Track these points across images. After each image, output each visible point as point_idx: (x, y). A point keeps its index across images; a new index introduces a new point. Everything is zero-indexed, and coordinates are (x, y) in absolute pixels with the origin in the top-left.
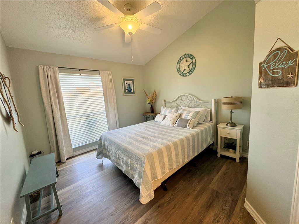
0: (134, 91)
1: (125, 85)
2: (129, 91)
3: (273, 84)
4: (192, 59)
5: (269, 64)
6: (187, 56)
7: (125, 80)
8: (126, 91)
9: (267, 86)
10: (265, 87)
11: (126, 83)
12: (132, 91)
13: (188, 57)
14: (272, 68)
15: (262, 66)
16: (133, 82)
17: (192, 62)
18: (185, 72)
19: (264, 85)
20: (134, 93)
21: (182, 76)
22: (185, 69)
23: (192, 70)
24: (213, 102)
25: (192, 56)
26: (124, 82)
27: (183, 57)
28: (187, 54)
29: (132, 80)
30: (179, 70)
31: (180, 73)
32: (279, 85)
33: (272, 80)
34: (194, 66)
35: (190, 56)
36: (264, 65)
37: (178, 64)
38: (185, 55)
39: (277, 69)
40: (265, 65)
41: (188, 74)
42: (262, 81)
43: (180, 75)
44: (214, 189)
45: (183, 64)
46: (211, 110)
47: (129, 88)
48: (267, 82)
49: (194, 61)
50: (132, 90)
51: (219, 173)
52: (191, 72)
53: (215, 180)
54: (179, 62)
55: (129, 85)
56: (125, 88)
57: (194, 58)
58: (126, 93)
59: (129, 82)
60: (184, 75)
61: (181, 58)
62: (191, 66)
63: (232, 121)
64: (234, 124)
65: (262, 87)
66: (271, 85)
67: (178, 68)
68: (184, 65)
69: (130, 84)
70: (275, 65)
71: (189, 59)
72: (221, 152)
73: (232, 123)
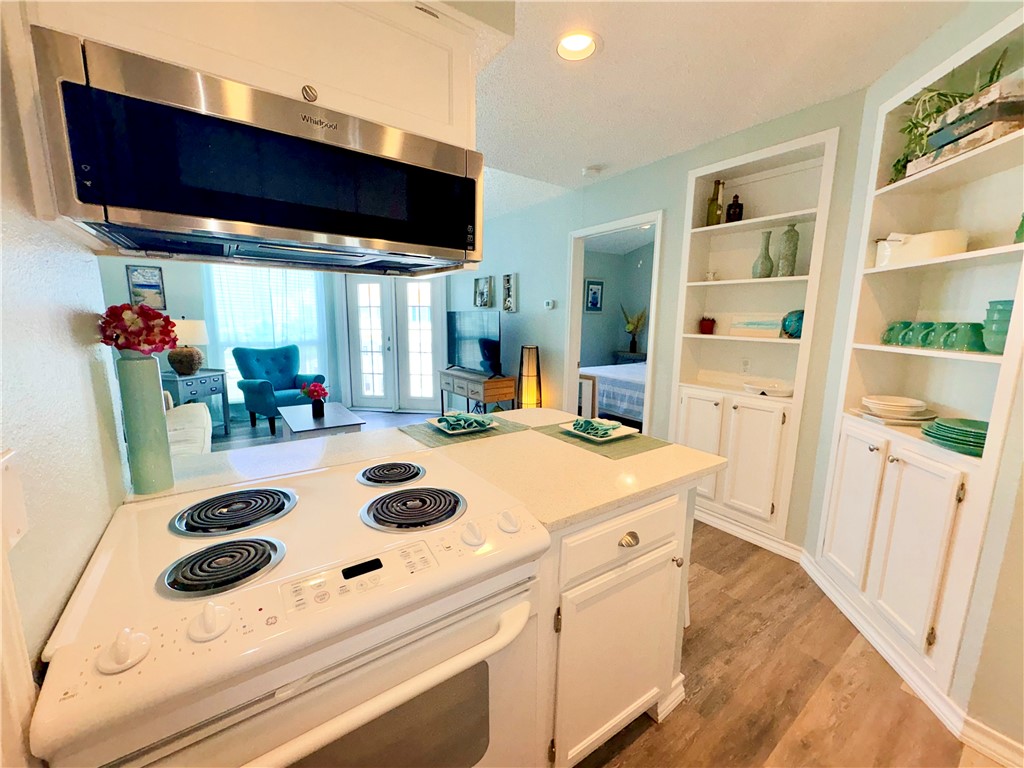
2: (594, 305)
7: (590, 283)
8: (590, 305)
11: (591, 290)
12: (599, 305)
20: (600, 309)
47: (594, 298)
50: (599, 303)
55: (595, 293)
69: (597, 291)
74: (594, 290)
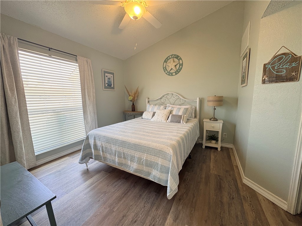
0: (114, 86)
1: (105, 78)
2: (109, 86)
3: (277, 80)
4: (179, 60)
5: (274, 65)
6: (174, 56)
7: (105, 72)
8: (106, 85)
9: (271, 82)
10: (268, 83)
11: (107, 76)
12: (112, 86)
13: (175, 58)
14: (277, 68)
15: (266, 66)
16: (113, 76)
17: (179, 63)
18: (171, 72)
19: (268, 81)
20: (113, 88)
21: (168, 75)
22: (172, 69)
23: (179, 71)
24: (198, 100)
25: (179, 57)
26: (104, 74)
27: (170, 57)
28: (175, 55)
29: (113, 74)
30: (165, 69)
31: (166, 72)
32: (283, 81)
33: (276, 77)
34: (181, 67)
35: (177, 57)
36: (268, 66)
37: (165, 63)
38: (172, 55)
39: (282, 69)
40: (270, 65)
41: (174, 74)
42: (266, 78)
43: (167, 74)
44: (215, 173)
45: (169, 64)
46: (196, 108)
47: (109, 82)
48: (271, 79)
49: (181, 62)
50: (112, 84)
51: (212, 160)
52: (177, 72)
53: (212, 167)
54: (165, 61)
55: (109, 79)
56: (105, 82)
57: (181, 59)
58: (105, 87)
59: (109, 76)
60: (170, 74)
61: (168, 58)
62: (178, 66)
63: (214, 116)
64: (216, 119)
65: (266, 82)
66: (275, 81)
67: (164, 67)
68: (171, 65)
69: (110, 77)
70: (280, 66)
71: (176, 60)
72: (205, 144)
73: (214, 118)
74: (108, 77)
